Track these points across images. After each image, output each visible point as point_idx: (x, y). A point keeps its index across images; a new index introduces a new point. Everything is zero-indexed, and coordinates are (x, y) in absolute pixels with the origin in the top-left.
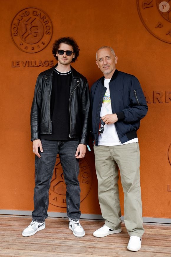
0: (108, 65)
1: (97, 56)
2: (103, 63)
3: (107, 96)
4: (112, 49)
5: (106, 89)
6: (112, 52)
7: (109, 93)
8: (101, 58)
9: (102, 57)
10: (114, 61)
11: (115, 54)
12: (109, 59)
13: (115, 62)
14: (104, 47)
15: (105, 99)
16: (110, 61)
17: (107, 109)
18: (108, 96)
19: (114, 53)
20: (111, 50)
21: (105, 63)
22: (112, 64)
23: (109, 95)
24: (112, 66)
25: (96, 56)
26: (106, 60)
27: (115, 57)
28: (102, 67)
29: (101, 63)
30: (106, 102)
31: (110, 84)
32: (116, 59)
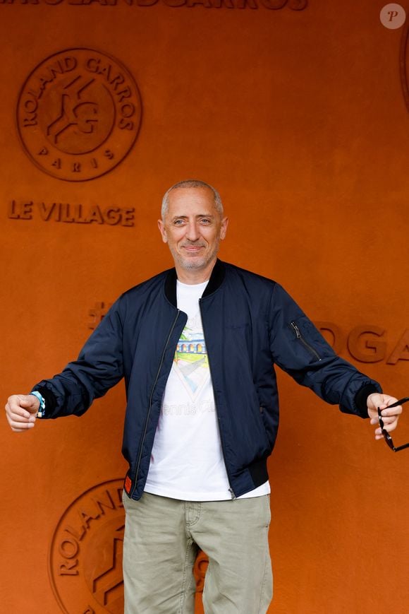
0: (202, 241)
2: (187, 233)
3: (190, 340)
4: (216, 194)
5: (183, 317)
6: (216, 201)
7: (201, 331)
8: (183, 217)
10: (218, 231)
12: (207, 223)
13: (219, 236)
15: (185, 349)
16: (207, 231)
17: (191, 382)
18: (192, 341)
19: (222, 206)
21: (193, 236)
22: (212, 239)
23: (202, 337)
24: (210, 247)
26: (196, 225)
27: (224, 217)
28: (179, 243)
29: (179, 232)
30: (186, 359)
31: (202, 302)
32: (225, 224)
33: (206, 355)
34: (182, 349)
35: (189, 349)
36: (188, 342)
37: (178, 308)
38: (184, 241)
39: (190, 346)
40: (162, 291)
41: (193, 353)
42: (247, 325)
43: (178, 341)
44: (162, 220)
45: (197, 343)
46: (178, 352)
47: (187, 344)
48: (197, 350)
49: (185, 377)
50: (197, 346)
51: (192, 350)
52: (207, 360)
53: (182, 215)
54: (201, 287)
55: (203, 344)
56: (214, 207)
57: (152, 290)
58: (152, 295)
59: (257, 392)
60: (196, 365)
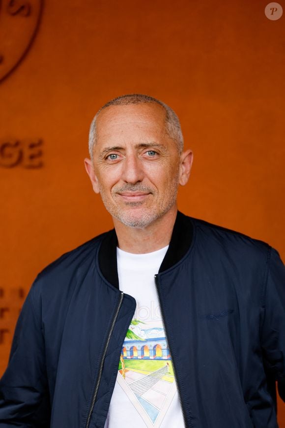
0: (146, 185)
1: (97, 136)
2: (124, 173)
3: (144, 338)
4: (171, 114)
5: (130, 304)
6: (170, 125)
7: (160, 324)
8: (117, 149)
9: (123, 145)
10: (174, 171)
11: (182, 139)
12: (156, 156)
13: (177, 178)
14: (137, 97)
15: (136, 354)
16: (154, 169)
17: (146, 405)
18: (147, 340)
19: (180, 133)
20: (168, 118)
21: (132, 176)
22: (165, 183)
23: (162, 334)
24: (160, 196)
25: (91, 135)
26: (136, 159)
27: (184, 150)
28: (113, 189)
29: (112, 172)
30: (138, 369)
31: (159, 280)
32: (186, 161)
33: (170, 362)
34: (132, 354)
35: (143, 353)
36: (141, 341)
37: (121, 289)
38: (120, 185)
39: (143, 349)
40: (95, 265)
41: (148, 359)
42: (231, 312)
43: (123, 342)
44: (89, 158)
45: (153, 344)
46: (125, 358)
47: (138, 346)
48: (155, 354)
49: (139, 398)
50: (155, 347)
51: (147, 354)
52: (171, 369)
53: (116, 145)
54: (157, 257)
55: (164, 344)
56: (165, 131)
57: (79, 266)
58: (79, 273)
59: (251, 416)
60: (154, 377)
